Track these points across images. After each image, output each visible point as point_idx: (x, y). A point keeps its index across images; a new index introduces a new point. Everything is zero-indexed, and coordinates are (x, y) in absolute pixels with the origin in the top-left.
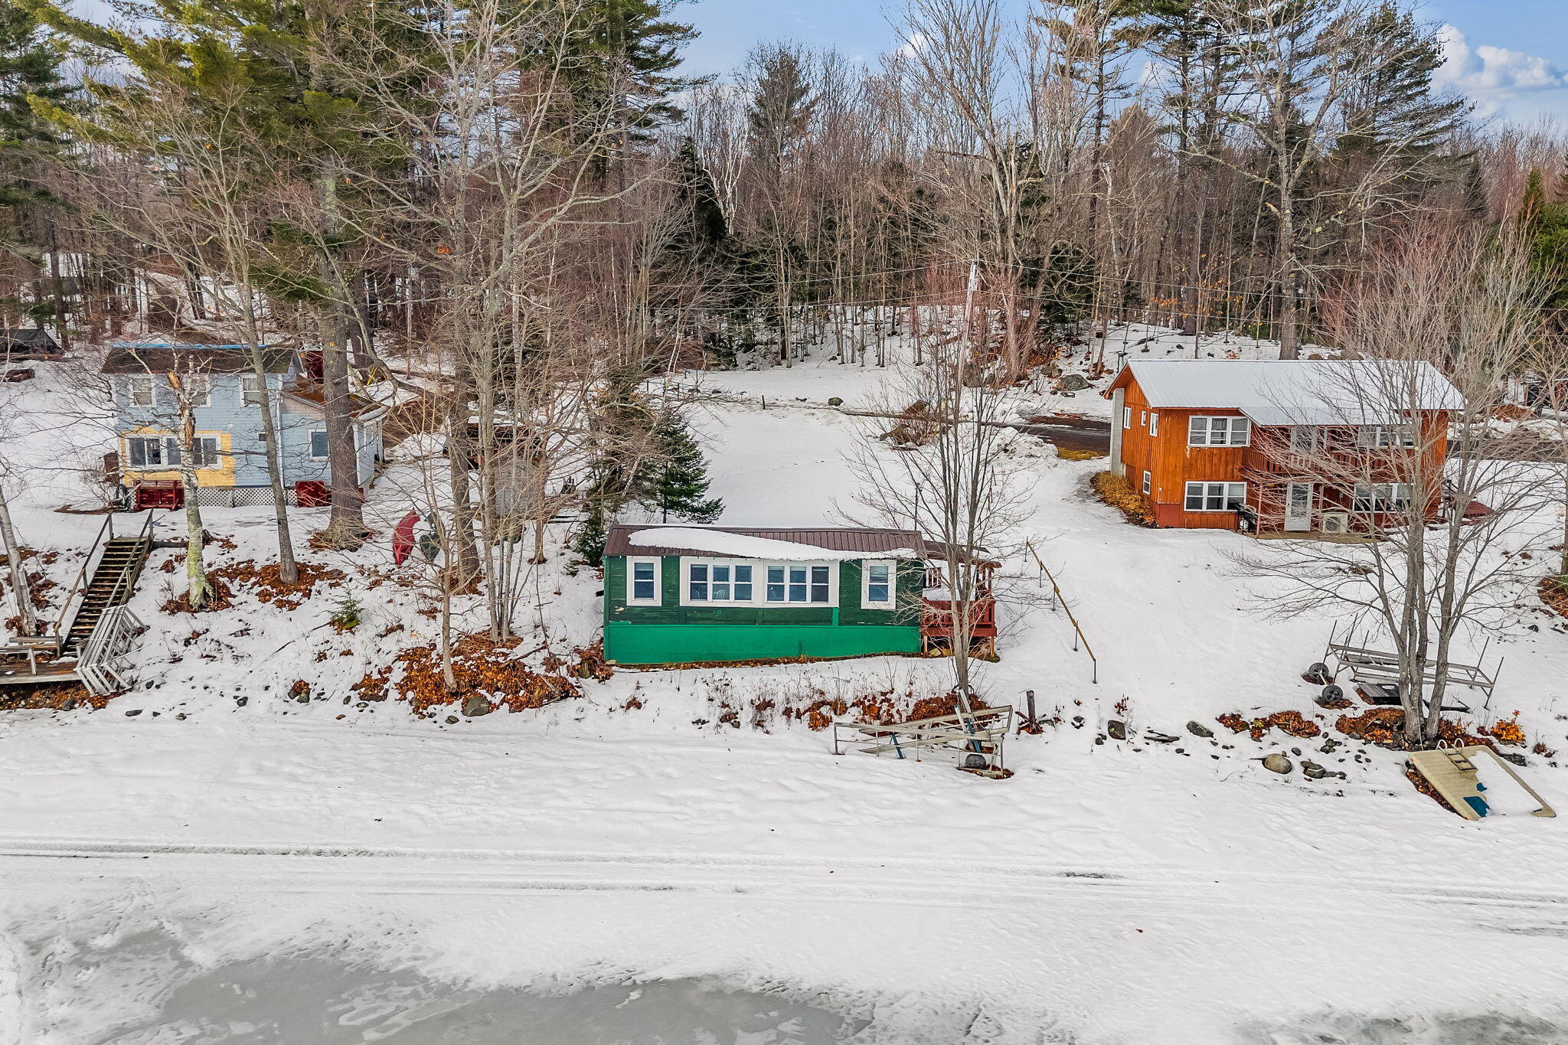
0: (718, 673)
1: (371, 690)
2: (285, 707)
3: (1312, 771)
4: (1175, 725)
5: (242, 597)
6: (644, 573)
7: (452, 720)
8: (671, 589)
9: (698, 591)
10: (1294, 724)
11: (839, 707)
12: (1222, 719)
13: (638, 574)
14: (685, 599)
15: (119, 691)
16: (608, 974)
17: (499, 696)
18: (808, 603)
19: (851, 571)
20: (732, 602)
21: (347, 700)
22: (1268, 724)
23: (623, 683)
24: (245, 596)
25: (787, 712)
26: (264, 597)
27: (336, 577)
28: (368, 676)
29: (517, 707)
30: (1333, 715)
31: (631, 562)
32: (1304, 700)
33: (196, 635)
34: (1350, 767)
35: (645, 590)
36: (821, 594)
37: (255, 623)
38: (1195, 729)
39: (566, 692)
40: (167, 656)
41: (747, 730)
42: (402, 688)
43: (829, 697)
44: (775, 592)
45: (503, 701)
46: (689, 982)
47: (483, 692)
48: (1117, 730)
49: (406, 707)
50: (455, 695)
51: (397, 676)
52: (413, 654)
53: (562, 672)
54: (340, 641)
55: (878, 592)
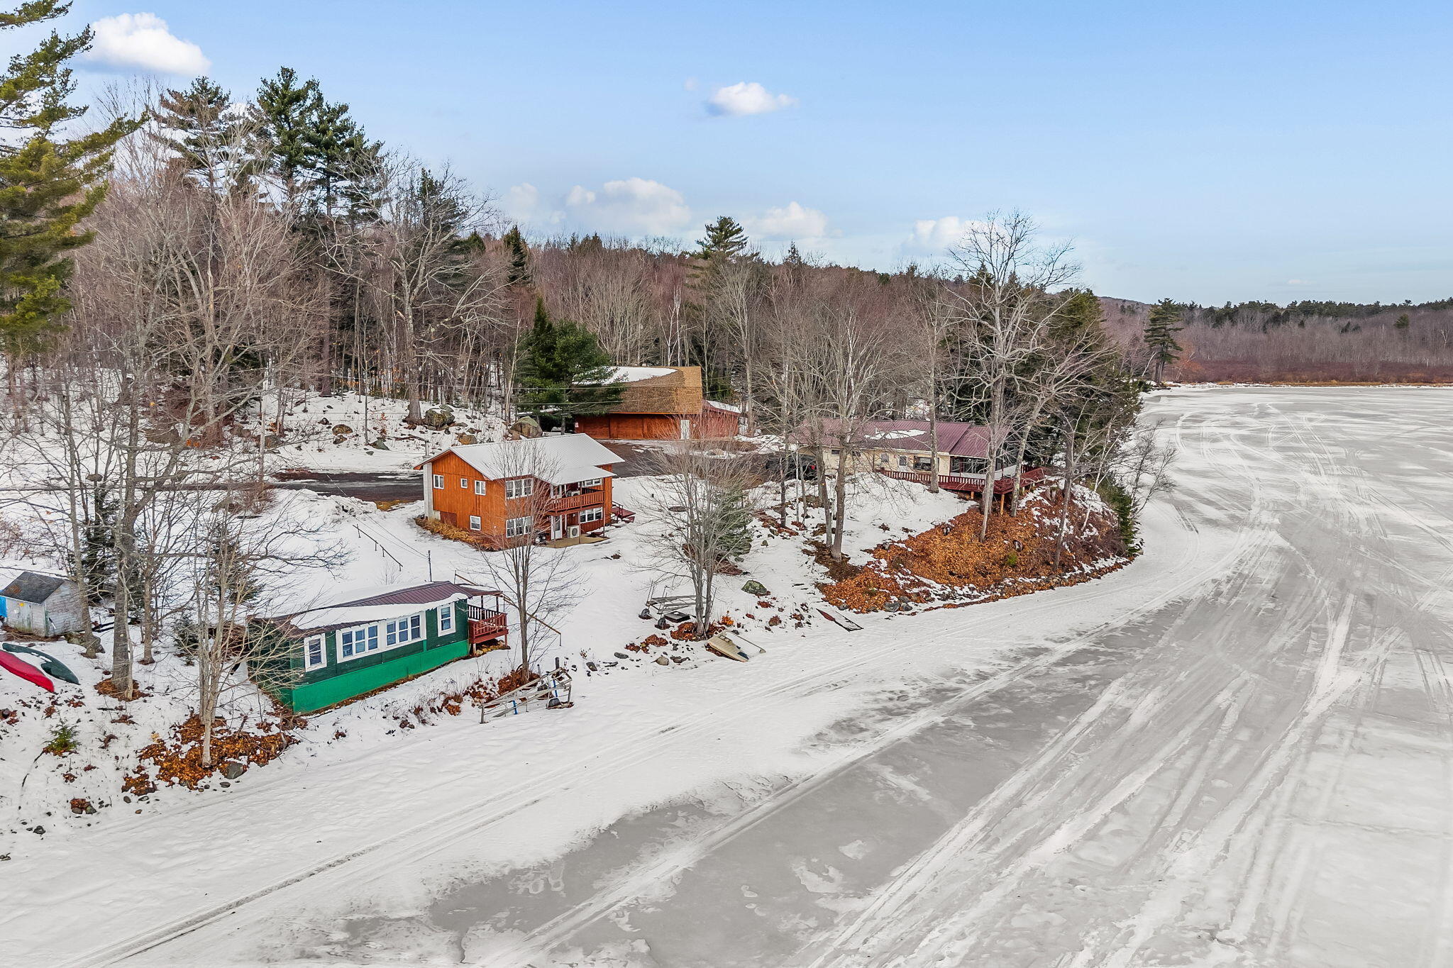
1: (139, 786)
2: (81, 822)
3: (678, 660)
4: (610, 657)
6: (315, 647)
7: (225, 785)
8: (332, 653)
9: (348, 650)
10: (656, 641)
11: (458, 698)
12: (627, 647)
13: (311, 647)
14: (341, 658)
17: (245, 759)
18: (410, 641)
19: (432, 615)
20: (368, 653)
21: (127, 800)
23: (322, 725)
25: (433, 710)
28: (127, 778)
29: (262, 761)
30: (668, 632)
31: (307, 641)
34: (689, 655)
35: (315, 659)
36: (416, 633)
38: (620, 655)
39: (288, 742)
41: (420, 728)
42: (165, 777)
43: (451, 694)
44: (391, 640)
45: (249, 761)
47: (232, 759)
48: (592, 667)
49: (180, 791)
50: (214, 769)
51: (152, 770)
52: (151, 752)
53: (275, 730)
54: (75, 761)
55: (446, 624)
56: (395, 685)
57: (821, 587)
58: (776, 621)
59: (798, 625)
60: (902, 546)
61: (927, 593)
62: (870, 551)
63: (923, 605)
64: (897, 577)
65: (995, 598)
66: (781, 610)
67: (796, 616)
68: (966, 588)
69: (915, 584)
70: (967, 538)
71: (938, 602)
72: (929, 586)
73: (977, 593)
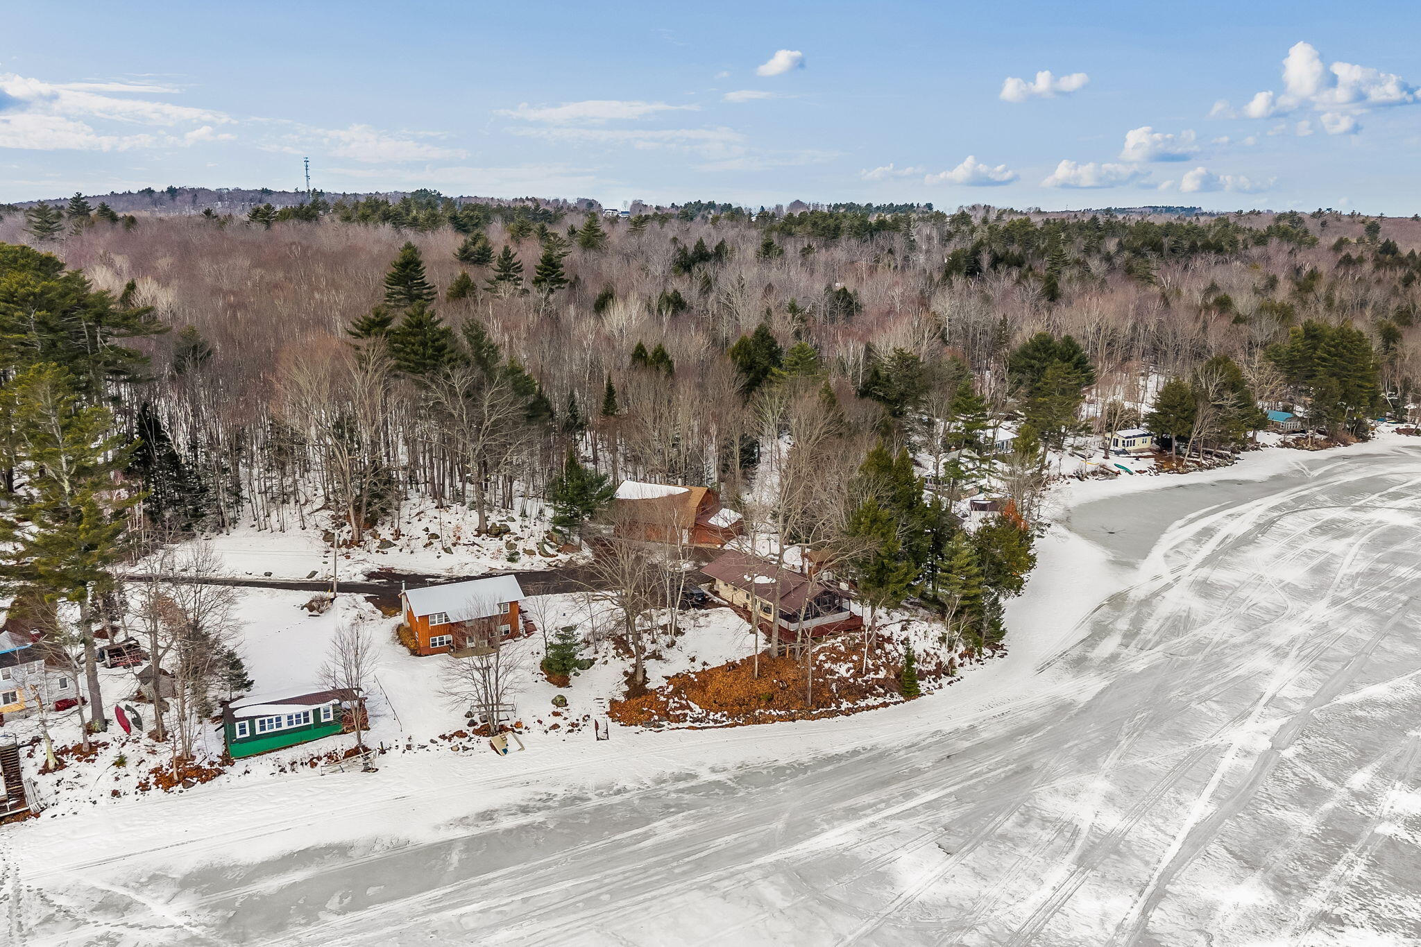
0: (273, 755)
1: (144, 787)
2: (113, 801)
3: (465, 749)
4: (426, 742)
5: (70, 762)
6: (242, 726)
7: (181, 792)
8: (253, 729)
9: (263, 728)
10: (461, 734)
11: (319, 758)
12: (440, 736)
13: (240, 727)
14: (258, 732)
15: (43, 809)
16: (286, 853)
17: (195, 779)
18: (303, 724)
19: (316, 712)
20: (275, 729)
21: (136, 793)
22: (453, 736)
23: (240, 765)
24: (70, 760)
25: (302, 764)
26: (79, 760)
27: (105, 745)
28: (141, 782)
29: (203, 782)
30: (472, 729)
31: (237, 723)
32: (463, 727)
33: (59, 781)
34: (475, 746)
35: (243, 732)
36: (306, 720)
37: (81, 770)
38: (432, 741)
39: (220, 773)
40: (53, 792)
41: (289, 773)
42: (156, 784)
43: (315, 755)
44: (290, 723)
45: (197, 780)
46: (307, 849)
47: (189, 779)
48: (409, 747)
49: (161, 791)
50: (179, 782)
51: (152, 779)
52: (155, 771)
53: (216, 766)
54: (122, 771)
55: (327, 716)
56: (291, 746)
57: (613, 702)
58: (555, 727)
59: (569, 731)
60: (693, 676)
61: (686, 715)
62: (667, 678)
63: (674, 725)
64: (671, 701)
65: (737, 724)
66: (565, 719)
67: (573, 725)
68: (720, 714)
69: (682, 707)
70: (744, 675)
71: (688, 724)
72: (691, 710)
73: (724, 719)
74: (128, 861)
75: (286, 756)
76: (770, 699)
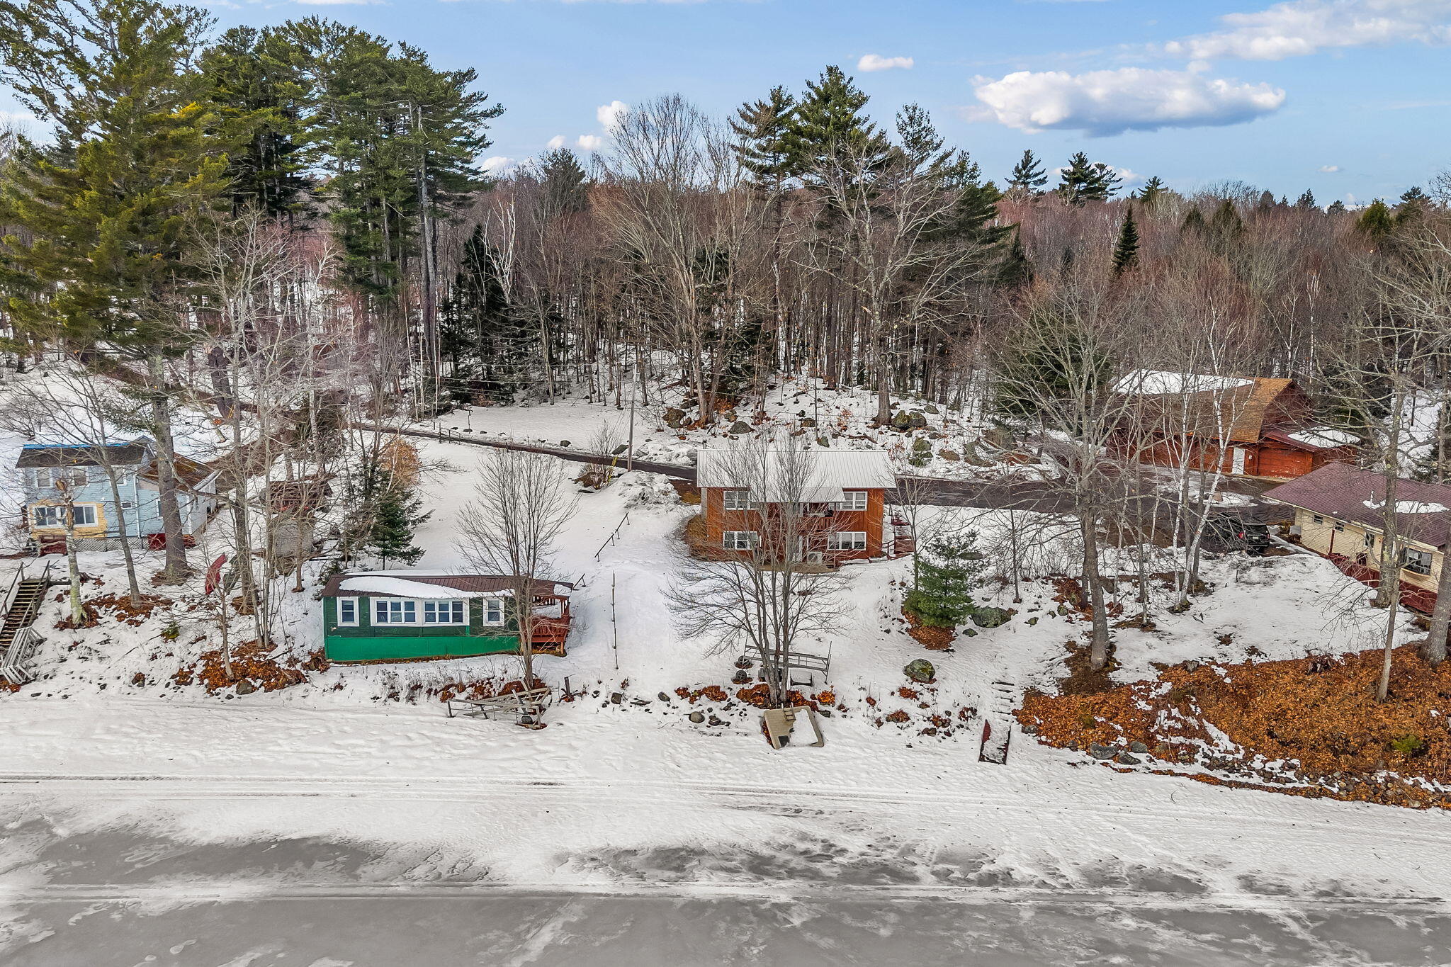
0: (390, 668)
1: (182, 678)
2: (129, 690)
3: (715, 722)
4: (649, 694)
5: (106, 618)
6: (348, 607)
7: (230, 697)
8: (365, 615)
9: (382, 617)
10: (715, 693)
11: (462, 688)
12: (678, 691)
13: (344, 607)
14: (374, 622)
15: (27, 681)
17: (259, 682)
18: (450, 623)
19: (476, 604)
20: (403, 623)
21: (168, 685)
22: (700, 694)
23: (334, 673)
24: (108, 618)
25: (429, 691)
26: (120, 618)
27: (167, 604)
28: (182, 670)
29: (269, 689)
30: (737, 688)
31: (339, 600)
33: (76, 644)
34: (735, 720)
35: (348, 616)
36: (458, 617)
37: (114, 635)
38: (662, 697)
39: (299, 679)
40: (57, 658)
41: (403, 703)
42: (202, 677)
43: (456, 682)
44: (430, 617)
45: (261, 685)
47: (250, 680)
48: (617, 698)
49: (203, 689)
50: (233, 681)
51: (199, 669)
52: (209, 657)
53: (298, 667)
54: (168, 647)
55: (494, 616)
56: (428, 660)
57: (1032, 695)
58: (899, 717)
59: (927, 731)
60: (1222, 672)
61: (1193, 750)
62: (1160, 666)
63: (1162, 765)
64: (1163, 713)
65: (1320, 793)
66: (924, 706)
67: (936, 720)
68: (1279, 763)
69: (1186, 731)
70: (1350, 686)
71: (1196, 768)
72: (1209, 741)
73: (1290, 774)
74: (43, 787)
75: (405, 673)
76: (1419, 752)
